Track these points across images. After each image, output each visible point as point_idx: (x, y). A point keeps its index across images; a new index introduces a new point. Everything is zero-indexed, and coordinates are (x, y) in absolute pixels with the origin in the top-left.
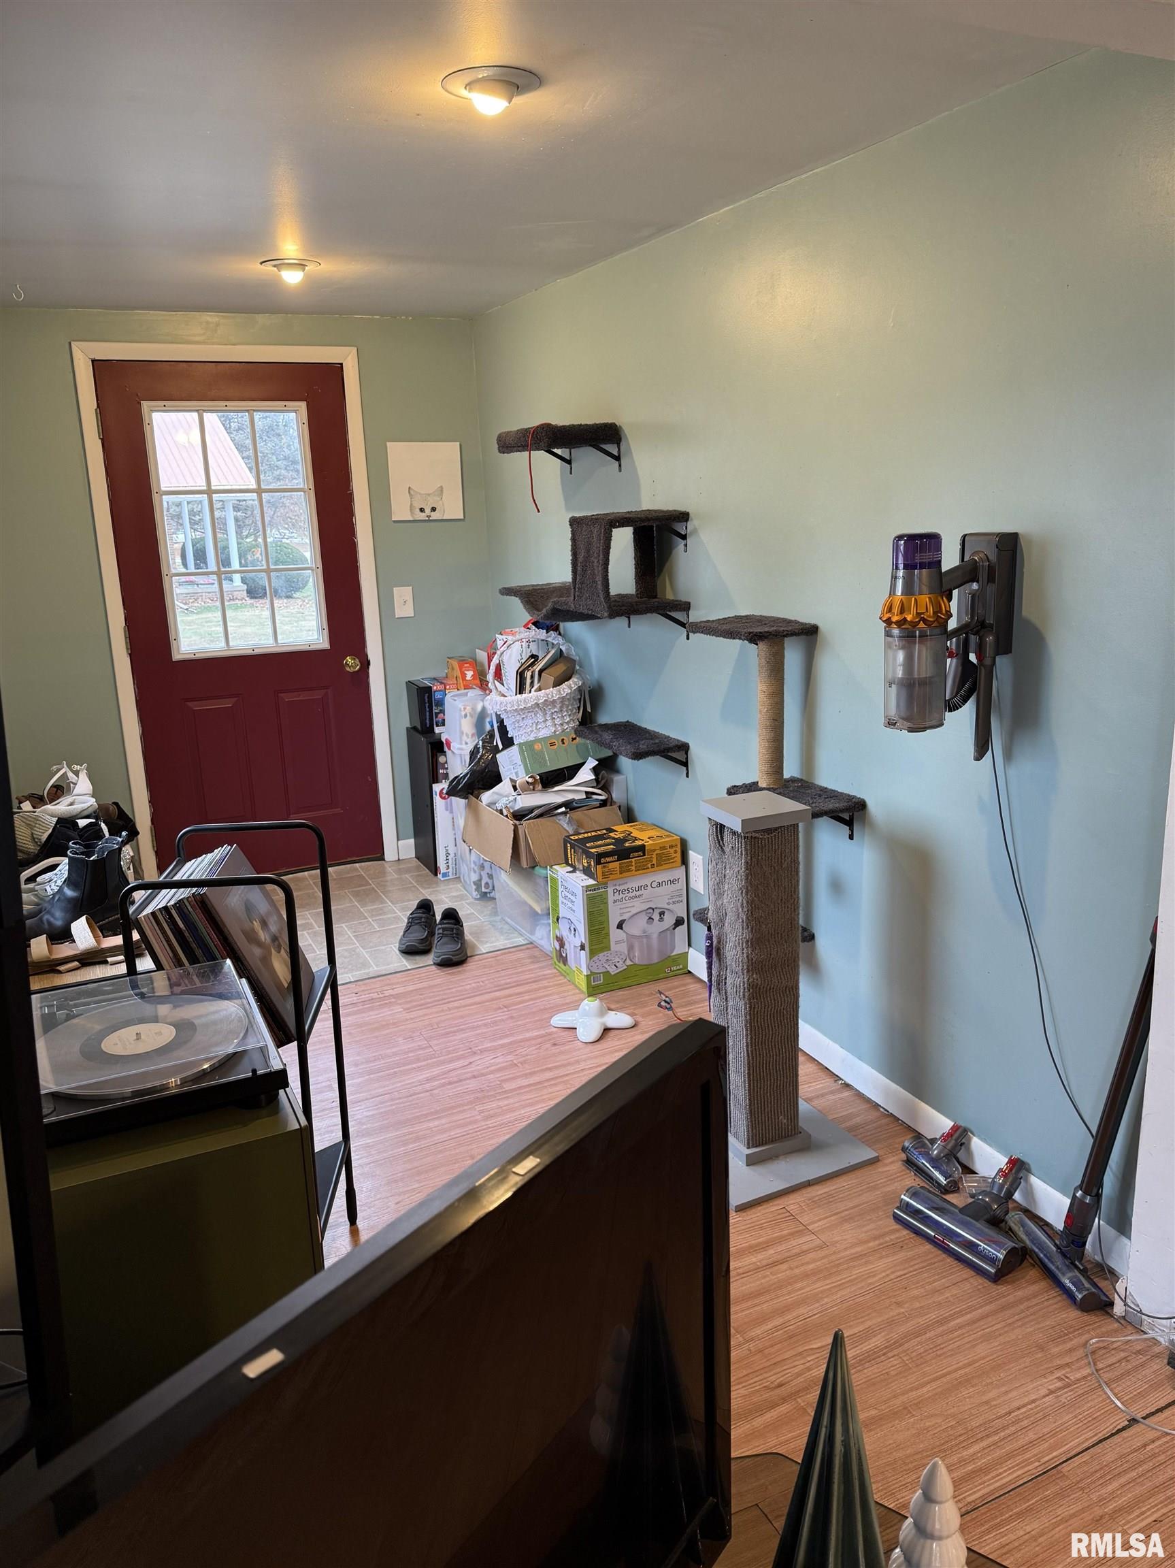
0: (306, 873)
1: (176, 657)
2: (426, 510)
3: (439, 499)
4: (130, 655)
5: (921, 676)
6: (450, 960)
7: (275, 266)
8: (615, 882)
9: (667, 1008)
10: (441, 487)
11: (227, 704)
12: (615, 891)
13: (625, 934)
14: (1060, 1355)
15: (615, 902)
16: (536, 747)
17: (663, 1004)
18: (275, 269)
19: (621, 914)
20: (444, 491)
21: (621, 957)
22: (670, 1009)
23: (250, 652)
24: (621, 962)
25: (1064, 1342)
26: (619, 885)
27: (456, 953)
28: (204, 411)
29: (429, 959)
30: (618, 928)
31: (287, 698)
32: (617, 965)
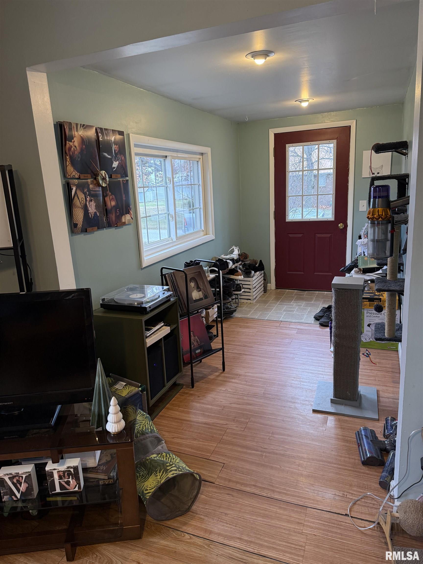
0: (317, 292)
1: (287, 221)
2: (375, 174)
3: (381, 169)
4: (275, 219)
5: (379, 239)
6: (323, 324)
7: (299, 102)
8: (368, 309)
9: (366, 356)
10: (382, 165)
11: (300, 235)
12: (368, 312)
13: (370, 329)
14: (354, 491)
15: (367, 316)
16: (365, 258)
17: (365, 354)
18: (300, 103)
19: (370, 321)
20: (383, 167)
21: (368, 337)
22: (369, 356)
23: (308, 220)
24: (368, 339)
25: (361, 489)
26: (369, 311)
27: (326, 322)
28: (304, 146)
29: (318, 322)
30: (368, 326)
31: (318, 235)
32: (366, 339)
